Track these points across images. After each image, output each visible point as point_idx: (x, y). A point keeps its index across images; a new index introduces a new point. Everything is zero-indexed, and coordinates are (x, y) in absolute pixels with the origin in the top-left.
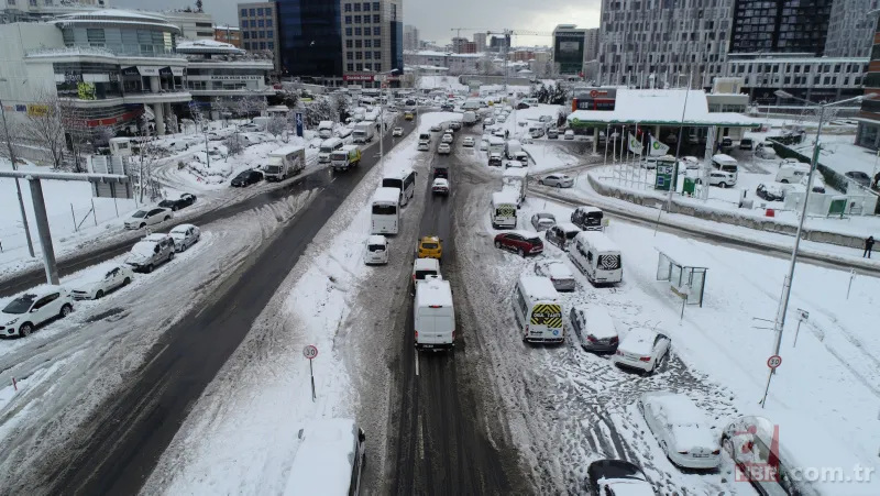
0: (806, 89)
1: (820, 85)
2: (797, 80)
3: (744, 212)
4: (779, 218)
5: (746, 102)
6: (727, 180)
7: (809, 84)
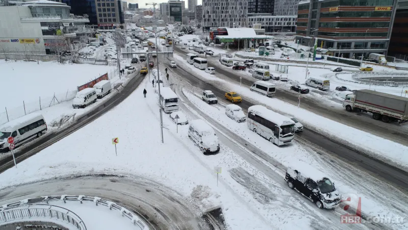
0: (272, 27)
1: (277, 25)
2: (270, 24)
3: (282, 59)
4: (290, 59)
5: (264, 31)
6: (273, 53)
7: (273, 25)
